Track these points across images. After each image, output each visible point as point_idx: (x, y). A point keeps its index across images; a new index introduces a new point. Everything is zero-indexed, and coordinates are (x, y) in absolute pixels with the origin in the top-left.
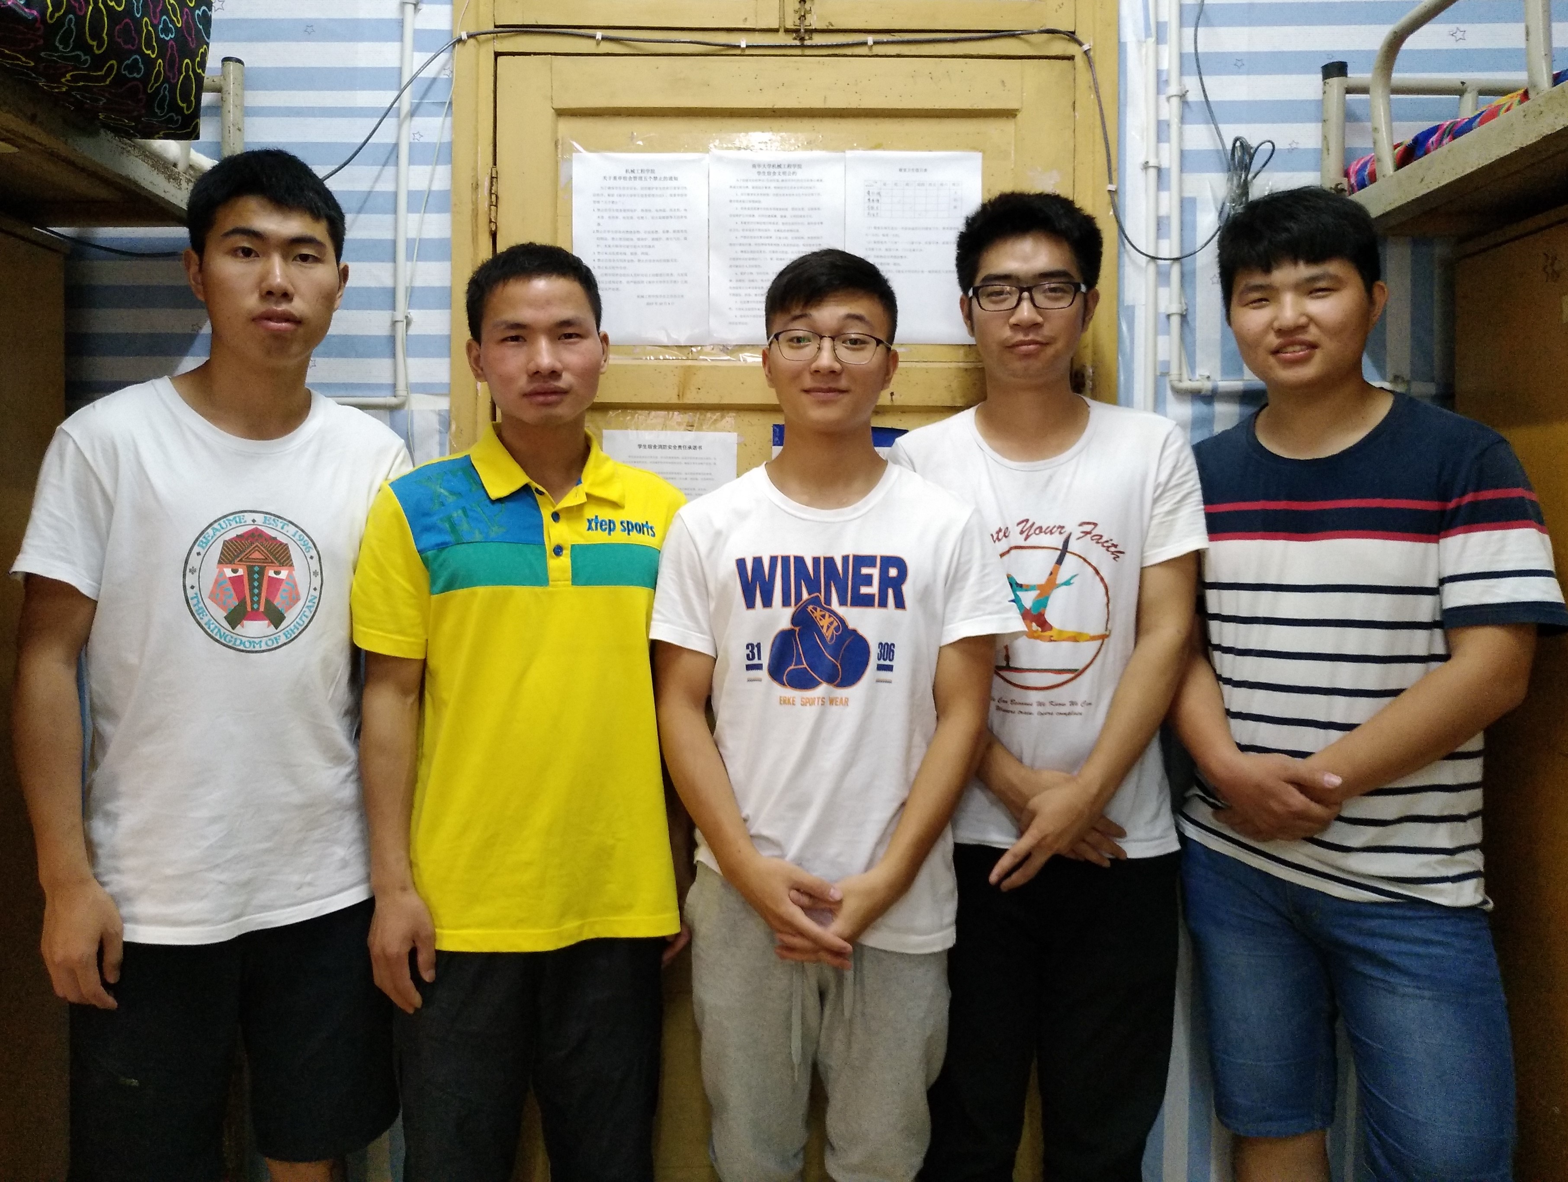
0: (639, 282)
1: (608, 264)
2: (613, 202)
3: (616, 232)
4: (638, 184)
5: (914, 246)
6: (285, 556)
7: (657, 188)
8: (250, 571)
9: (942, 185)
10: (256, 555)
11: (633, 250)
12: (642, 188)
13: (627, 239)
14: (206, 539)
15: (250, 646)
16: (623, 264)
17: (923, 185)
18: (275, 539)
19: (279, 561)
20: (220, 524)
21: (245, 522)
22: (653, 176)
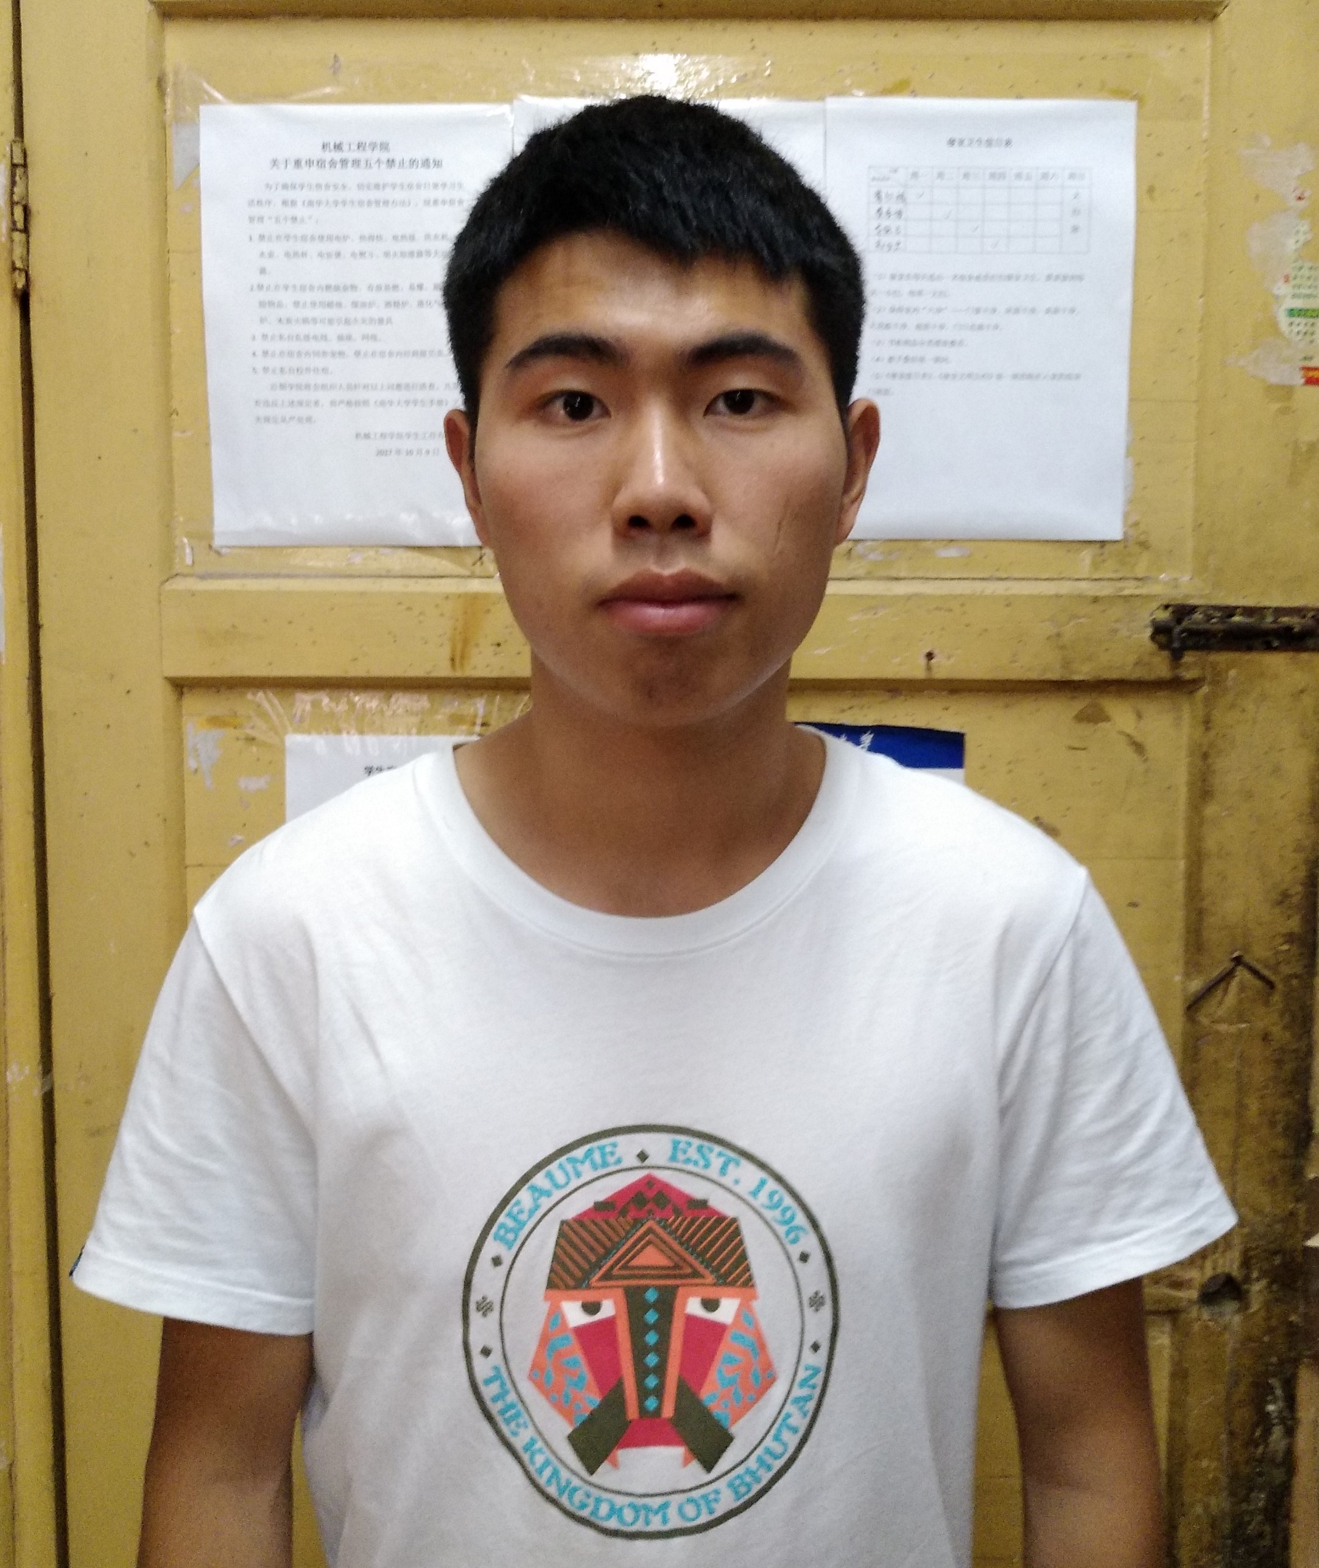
0: (357, 403)
1: (287, 362)
2: (294, 219)
3: (303, 288)
4: (352, 175)
5: (979, 319)
6: (729, 1256)
7: (394, 186)
8: (634, 1302)
9: (1045, 176)
10: (651, 1257)
11: (343, 330)
12: (360, 187)
13: (330, 305)
14: (515, 1219)
15: (636, 1519)
16: (320, 363)
17: (1002, 176)
18: (703, 1204)
19: (716, 1270)
20: (550, 1176)
21: (619, 1161)
22: (384, 156)
